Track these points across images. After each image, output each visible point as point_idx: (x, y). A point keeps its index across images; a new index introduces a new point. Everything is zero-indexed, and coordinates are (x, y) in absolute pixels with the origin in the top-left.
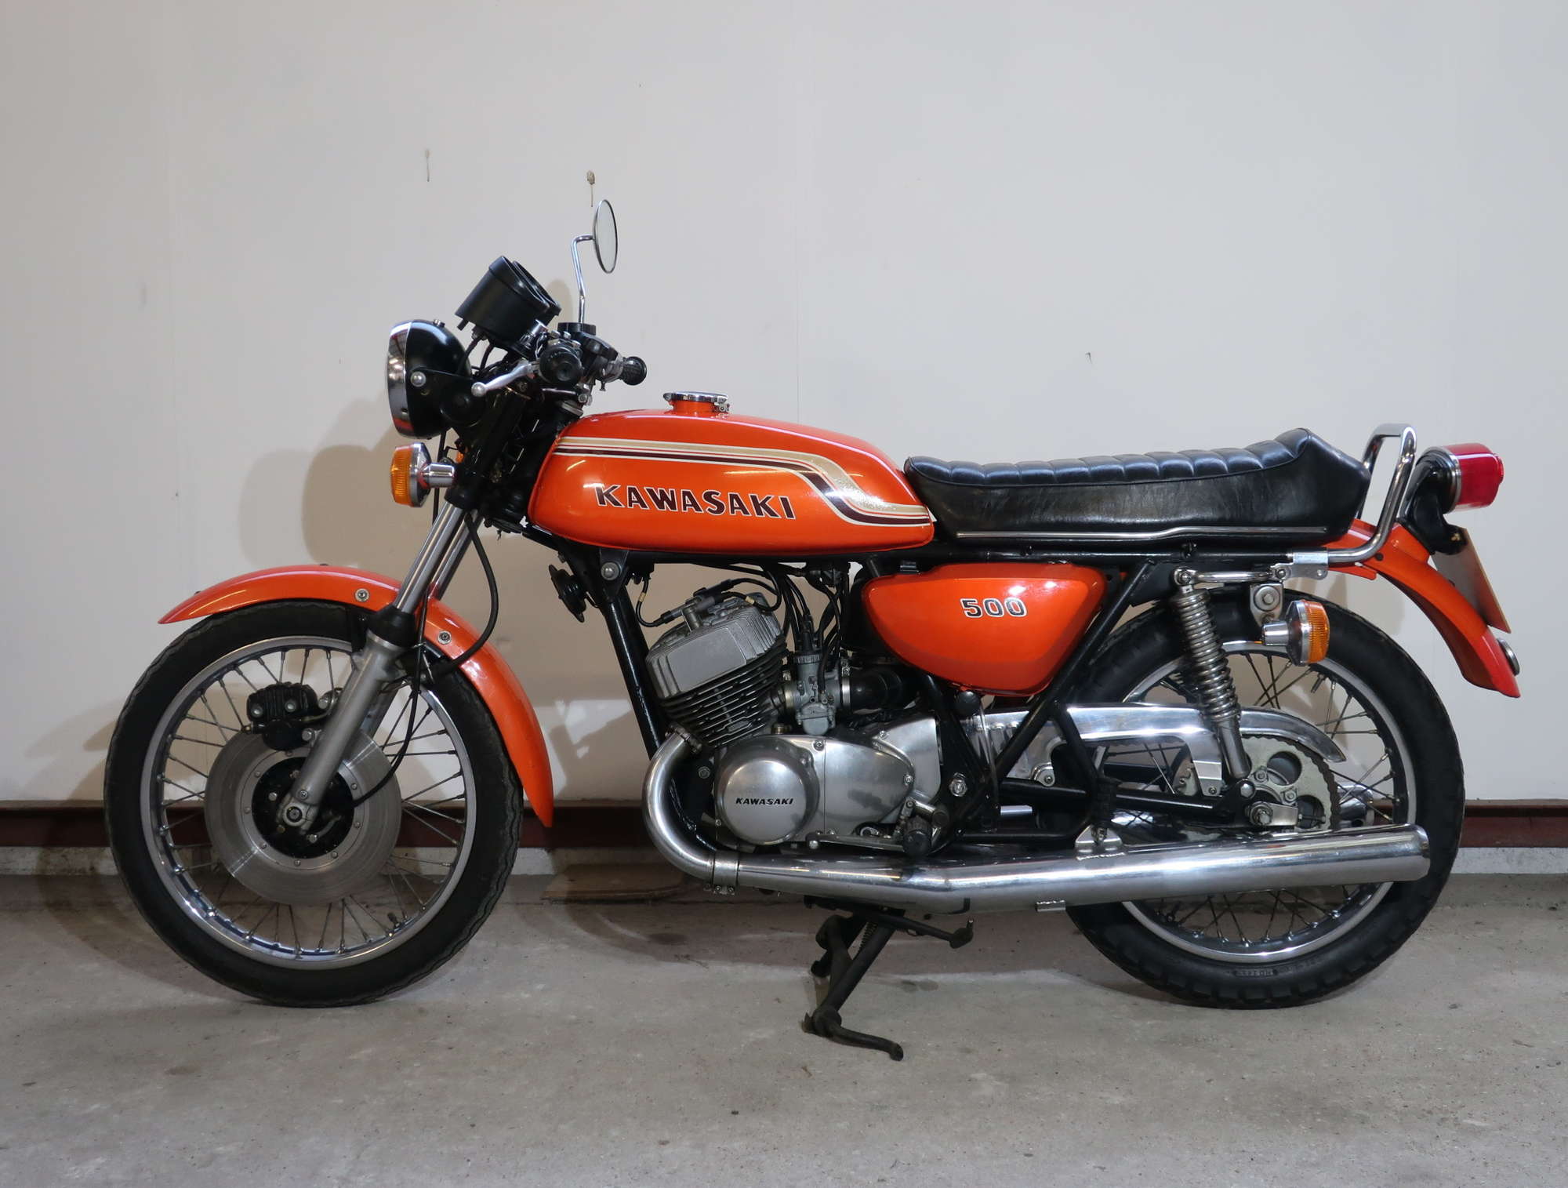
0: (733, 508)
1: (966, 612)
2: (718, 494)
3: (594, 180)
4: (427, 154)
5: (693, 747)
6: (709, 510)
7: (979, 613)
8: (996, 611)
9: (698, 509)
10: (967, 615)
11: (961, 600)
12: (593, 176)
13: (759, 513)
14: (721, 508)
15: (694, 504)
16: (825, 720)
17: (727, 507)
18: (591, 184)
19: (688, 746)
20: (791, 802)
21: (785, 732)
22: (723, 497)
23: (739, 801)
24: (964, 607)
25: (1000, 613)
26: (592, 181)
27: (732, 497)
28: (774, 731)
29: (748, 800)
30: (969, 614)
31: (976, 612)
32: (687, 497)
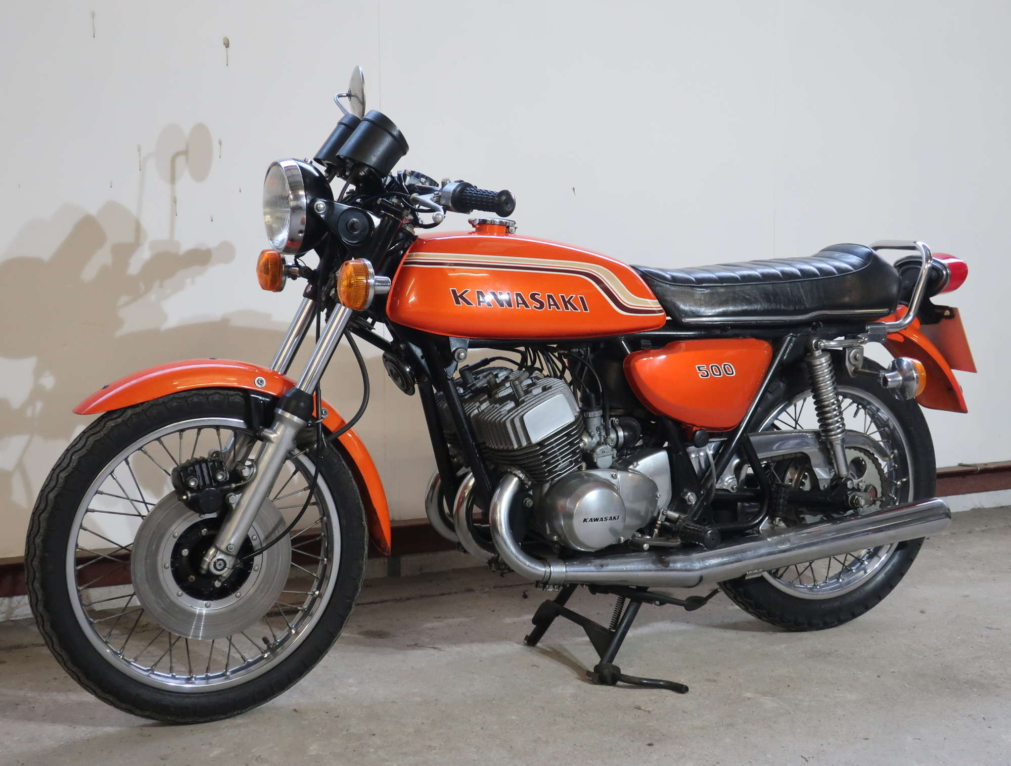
0: (550, 305)
1: (700, 374)
2: (539, 295)
3: (228, 44)
4: (93, 15)
5: (526, 484)
6: (535, 307)
7: (708, 375)
8: (717, 373)
9: (527, 306)
10: (701, 377)
11: (697, 366)
12: (228, 41)
13: (567, 308)
14: (542, 305)
15: (524, 303)
16: (610, 457)
17: (546, 304)
18: (227, 47)
19: (521, 482)
20: (618, 518)
21: (588, 468)
22: (543, 297)
23: (585, 520)
24: (699, 372)
25: (720, 374)
26: (227, 45)
27: (549, 297)
28: (580, 468)
29: (591, 519)
30: (702, 375)
31: (706, 374)
32: (518, 297)
